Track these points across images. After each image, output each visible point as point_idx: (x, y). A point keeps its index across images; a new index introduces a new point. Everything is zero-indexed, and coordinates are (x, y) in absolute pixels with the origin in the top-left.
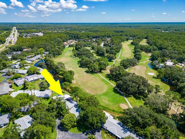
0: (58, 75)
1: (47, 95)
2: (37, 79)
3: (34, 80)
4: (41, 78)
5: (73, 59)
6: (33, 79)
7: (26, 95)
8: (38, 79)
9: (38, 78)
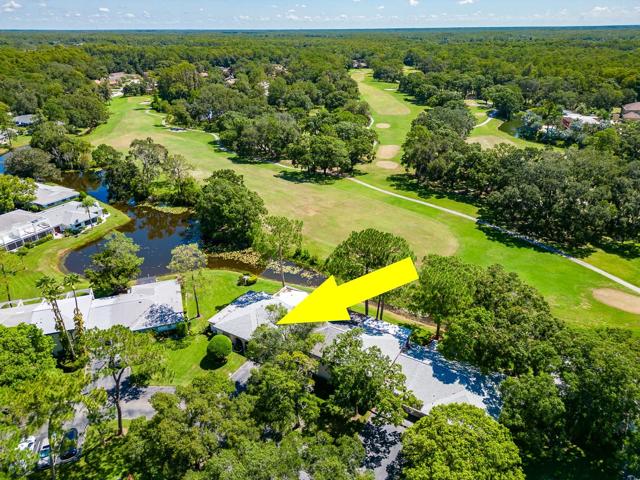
0: (146, 204)
1: (163, 313)
2: (34, 238)
3: (19, 244)
4: (58, 229)
5: (180, 135)
6: (12, 236)
7: (25, 341)
8: (42, 235)
9: (39, 230)
